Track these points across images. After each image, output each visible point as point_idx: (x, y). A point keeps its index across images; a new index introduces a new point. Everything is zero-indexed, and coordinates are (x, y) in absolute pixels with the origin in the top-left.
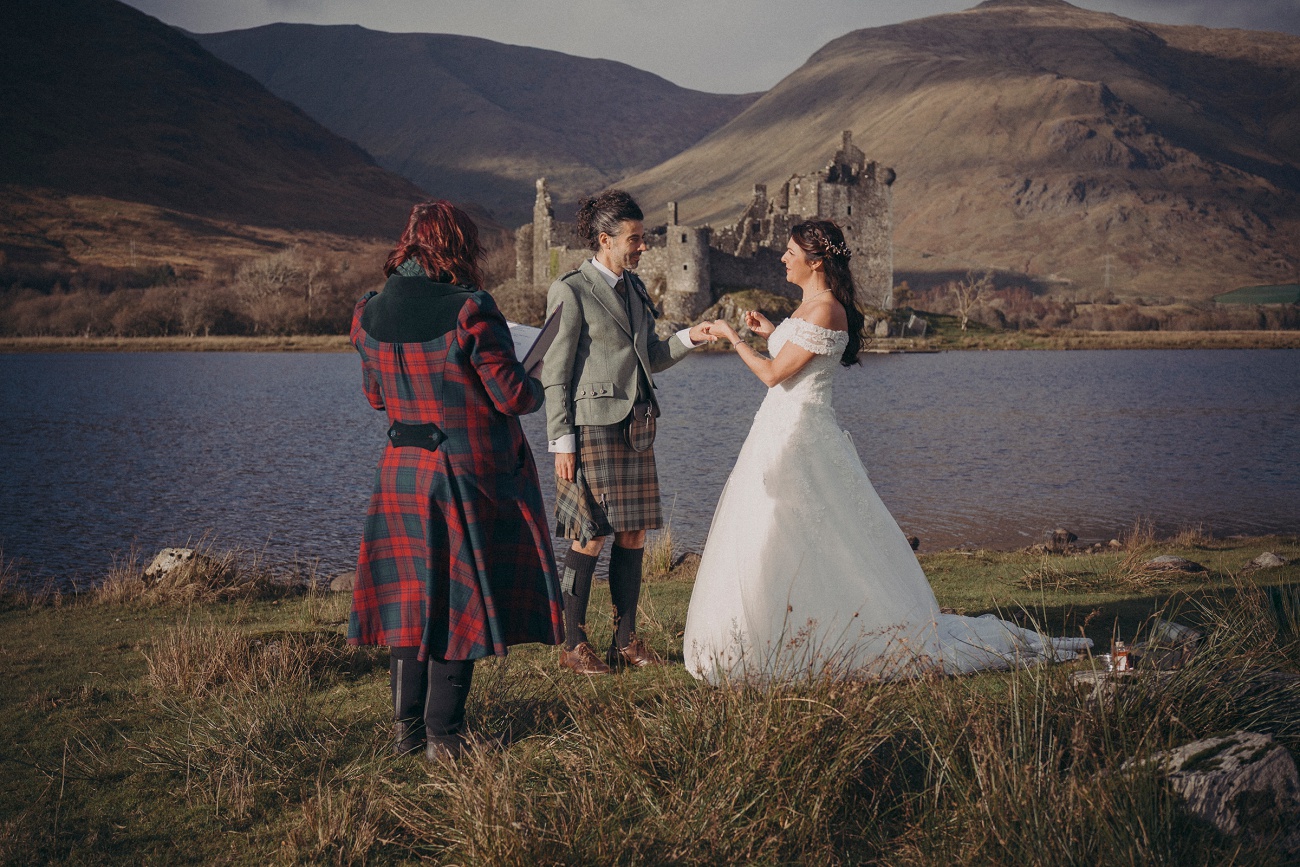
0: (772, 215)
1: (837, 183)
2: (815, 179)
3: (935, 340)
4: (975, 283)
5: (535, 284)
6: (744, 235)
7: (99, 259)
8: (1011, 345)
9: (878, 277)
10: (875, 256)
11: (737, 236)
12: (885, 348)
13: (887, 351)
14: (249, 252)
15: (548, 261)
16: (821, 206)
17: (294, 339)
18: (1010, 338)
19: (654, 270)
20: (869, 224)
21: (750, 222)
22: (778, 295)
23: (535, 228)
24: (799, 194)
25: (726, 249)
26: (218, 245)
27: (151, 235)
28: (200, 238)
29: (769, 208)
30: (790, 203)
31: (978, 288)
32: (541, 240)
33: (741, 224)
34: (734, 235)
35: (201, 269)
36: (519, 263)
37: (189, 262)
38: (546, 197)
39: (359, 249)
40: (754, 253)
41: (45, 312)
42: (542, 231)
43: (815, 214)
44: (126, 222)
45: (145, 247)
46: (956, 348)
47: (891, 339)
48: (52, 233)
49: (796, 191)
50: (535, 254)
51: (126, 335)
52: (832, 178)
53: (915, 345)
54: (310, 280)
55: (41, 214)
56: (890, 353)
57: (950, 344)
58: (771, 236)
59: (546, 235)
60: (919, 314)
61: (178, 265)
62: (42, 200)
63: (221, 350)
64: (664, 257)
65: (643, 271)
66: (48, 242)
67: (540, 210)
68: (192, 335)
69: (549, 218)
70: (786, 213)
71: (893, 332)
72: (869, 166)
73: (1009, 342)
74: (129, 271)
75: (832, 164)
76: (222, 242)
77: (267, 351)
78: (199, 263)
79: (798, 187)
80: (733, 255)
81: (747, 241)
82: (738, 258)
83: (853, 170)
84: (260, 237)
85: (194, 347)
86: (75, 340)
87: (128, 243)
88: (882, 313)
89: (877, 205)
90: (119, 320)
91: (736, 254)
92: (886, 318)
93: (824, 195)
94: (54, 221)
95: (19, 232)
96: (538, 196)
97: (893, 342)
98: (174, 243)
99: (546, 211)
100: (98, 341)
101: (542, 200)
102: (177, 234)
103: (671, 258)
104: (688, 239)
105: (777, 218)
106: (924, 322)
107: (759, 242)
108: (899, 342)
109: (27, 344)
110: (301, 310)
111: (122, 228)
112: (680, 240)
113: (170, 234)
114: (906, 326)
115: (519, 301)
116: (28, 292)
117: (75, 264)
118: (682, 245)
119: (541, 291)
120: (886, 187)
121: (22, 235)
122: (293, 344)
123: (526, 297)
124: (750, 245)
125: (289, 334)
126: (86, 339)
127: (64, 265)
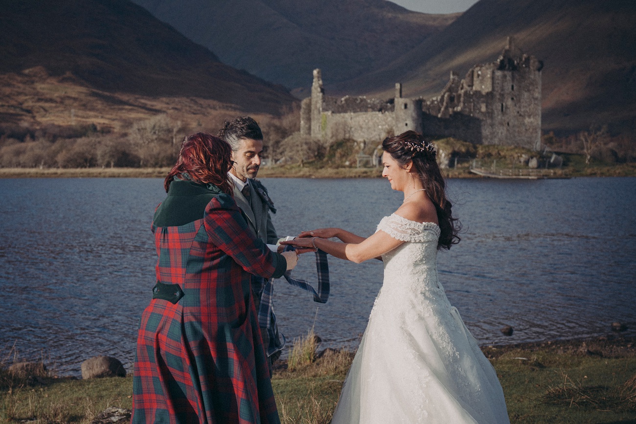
0: (463, 91)
1: (505, 70)
2: (490, 69)
3: (568, 170)
4: (595, 133)
5: (312, 135)
6: (445, 104)
7: (52, 120)
8: (619, 173)
9: (531, 130)
10: (529, 116)
11: (440, 104)
12: (534, 176)
13: (536, 178)
14: (141, 115)
15: (320, 121)
16: (495, 85)
18: (618, 169)
19: (387, 126)
20: (525, 96)
21: (448, 96)
22: (466, 141)
23: (312, 100)
24: (480, 78)
25: (433, 113)
26: (123, 111)
27: (84, 105)
28: (113, 107)
29: (461, 86)
30: (474, 83)
31: (597, 136)
32: (316, 107)
33: (443, 97)
34: (438, 103)
35: (113, 126)
36: (302, 122)
37: (106, 122)
38: (319, 80)
39: (208, 113)
40: (450, 115)
41: (18, 153)
42: (317, 102)
43: (490, 90)
44: (69, 98)
45: (80, 113)
46: (582, 175)
47: (538, 170)
48: (25, 105)
49: (478, 75)
50: (312, 116)
51: (65, 167)
52: (501, 67)
53: (555, 173)
54: (174, 133)
55: (19, 94)
56: (538, 179)
57: (577, 173)
58: (462, 104)
59: (319, 105)
60: (558, 154)
61: (99, 123)
62: (20, 85)
63: (119, 177)
64: (393, 118)
65: (380, 127)
66: (23, 110)
67: (316, 89)
68: (103, 167)
69: (321, 95)
70: (472, 89)
71: (541, 165)
72: (525, 59)
73: (617, 172)
74: (70, 128)
75: (502, 58)
76: (126, 109)
77: (147, 177)
78: (112, 123)
79: (480, 73)
80: (436, 117)
81: (446, 108)
82: (441, 118)
83: (515, 62)
84: (149, 107)
85: (102, 175)
86: (33, 170)
87: (70, 111)
88: (533, 153)
89: (531, 84)
90: (60, 158)
91: (439, 116)
92: (536, 156)
93: (496, 77)
94: (27, 97)
95: (7, 104)
96: (314, 80)
97: (540, 172)
98: (97, 110)
99: (319, 89)
100: (46, 171)
101: (317, 83)
102: (99, 105)
103: (397, 119)
104: (408, 106)
105: (466, 93)
106: (561, 158)
107: (454, 108)
108: (544, 171)
110: (169, 152)
111: (67, 102)
112: (403, 107)
113: (95, 104)
114: (549, 162)
115: (301, 146)
116: (11, 140)
117: (39, 123)
118: (404, 111)
119: (315, 140)
120: (537, 72)
121: (8, 106)
122: (162, 173)
123: (306, 143)
124: (448, 110)
125: (161, 167)
126: (41, 169)
127: (32, 124)
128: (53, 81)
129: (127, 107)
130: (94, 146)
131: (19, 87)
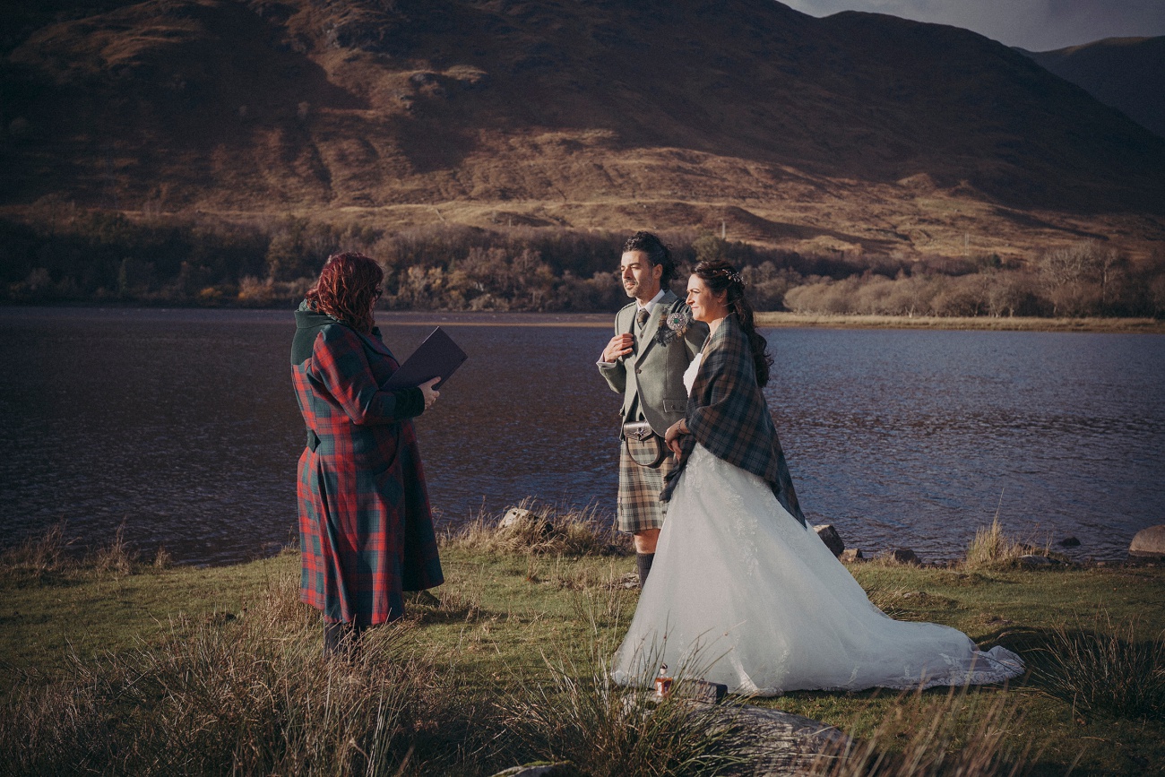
7: (937, 249)
17: (1086, 320)
26: (1043, 236)
27: (984, 228)
28: (1026, 231)
35: (1024, 258)
37: (1015, 251)
44: (963, 217)
45: (979, 239)
48: (900, 230)
51: (943, 315)
54: (1106, 267)
55: (893, 213)
61: (1005, 254)
62: (895, 200)
63: (1016, 329)
66: (897, 235)
68: (997, 316)
74: (962, 260)
76: (1045, 234)
77: (1058, 330)
78: (1025, 253)
84: (1081, 229)
85: (993, 326)
86: (895, 319)
87: (963, 236)
90: (937, 303)
94: (904, 218)
95: (875, 228)
98: (1004, 235)
100: (917, 321)
102: (1007, 227)
109: (855, 322)
110: (1096, 295)
111: (960, 223)
113: (1000, 227)
116: (877, 277)
117: (919, 254)
121: (877, 230)
122: (1082, 325)
125: (1083, 316)
126: (911, 318)
127: (908, 255)
128: (942, 194)
129: (1047, 230)
130: (985, 286)
131: (893, 204)
